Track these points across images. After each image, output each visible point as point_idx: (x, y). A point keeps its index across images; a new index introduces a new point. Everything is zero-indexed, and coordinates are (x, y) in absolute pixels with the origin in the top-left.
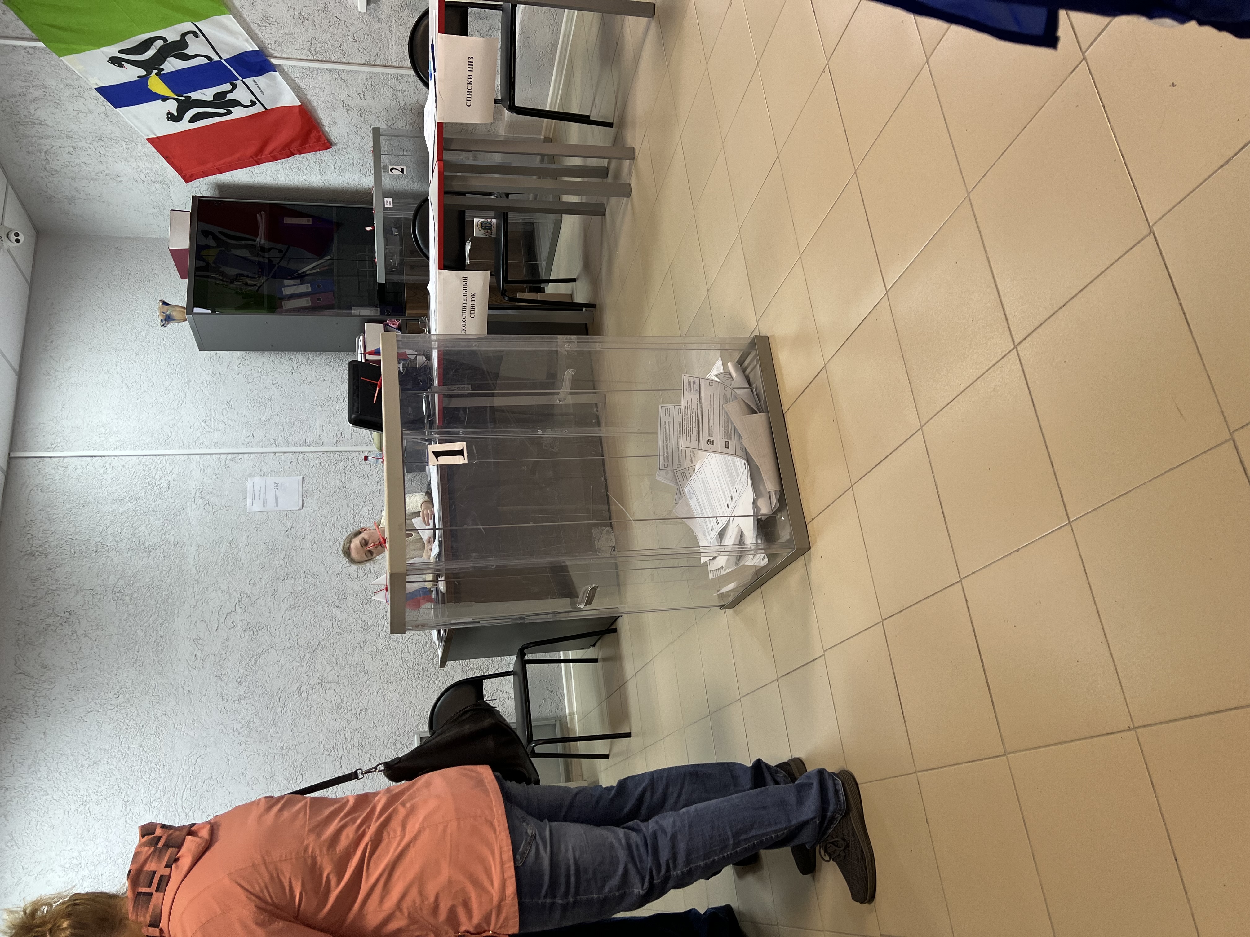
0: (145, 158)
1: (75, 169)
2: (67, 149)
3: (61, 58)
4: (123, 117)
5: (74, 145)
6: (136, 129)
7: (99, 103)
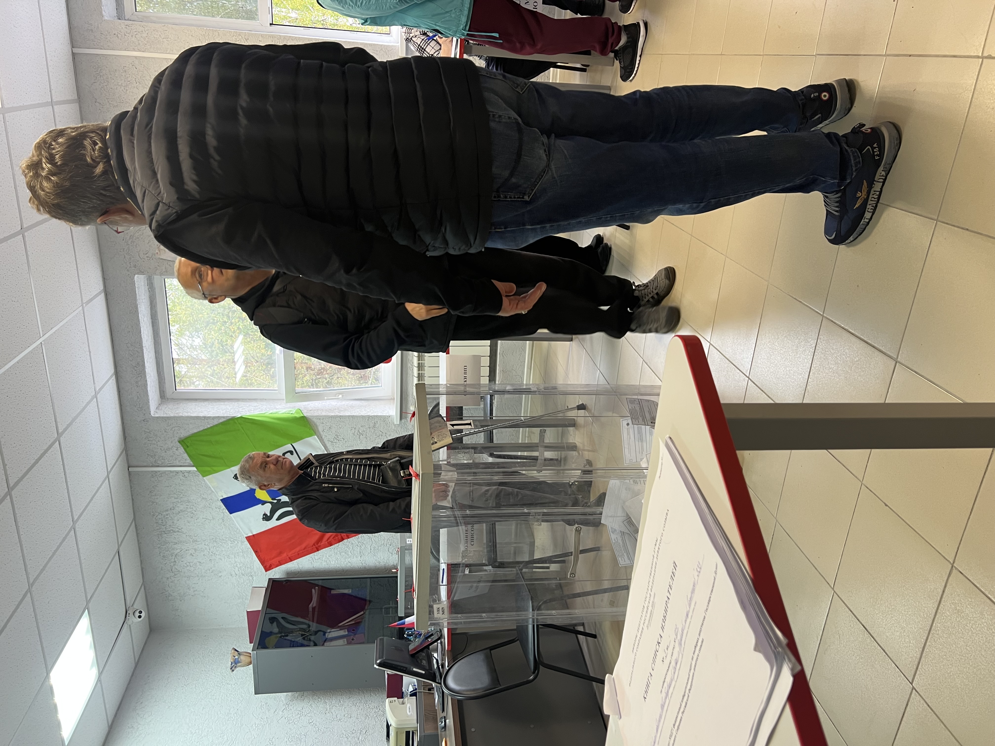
0: (241, 554)
1: (192, 569)
2: (190, 551)
3: (204, 478)
4: (233, 521)
5: (196, 547)
6: (241, 530)
7: (221, 511)
